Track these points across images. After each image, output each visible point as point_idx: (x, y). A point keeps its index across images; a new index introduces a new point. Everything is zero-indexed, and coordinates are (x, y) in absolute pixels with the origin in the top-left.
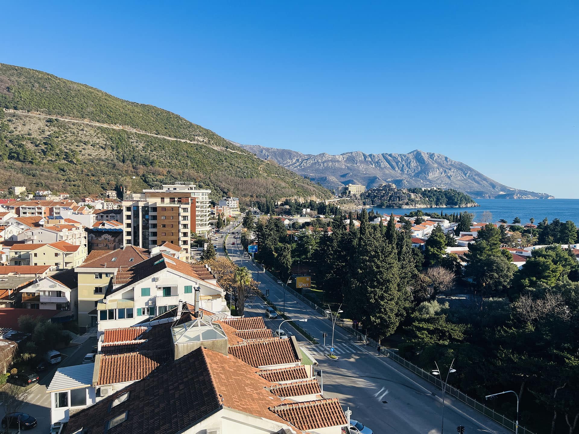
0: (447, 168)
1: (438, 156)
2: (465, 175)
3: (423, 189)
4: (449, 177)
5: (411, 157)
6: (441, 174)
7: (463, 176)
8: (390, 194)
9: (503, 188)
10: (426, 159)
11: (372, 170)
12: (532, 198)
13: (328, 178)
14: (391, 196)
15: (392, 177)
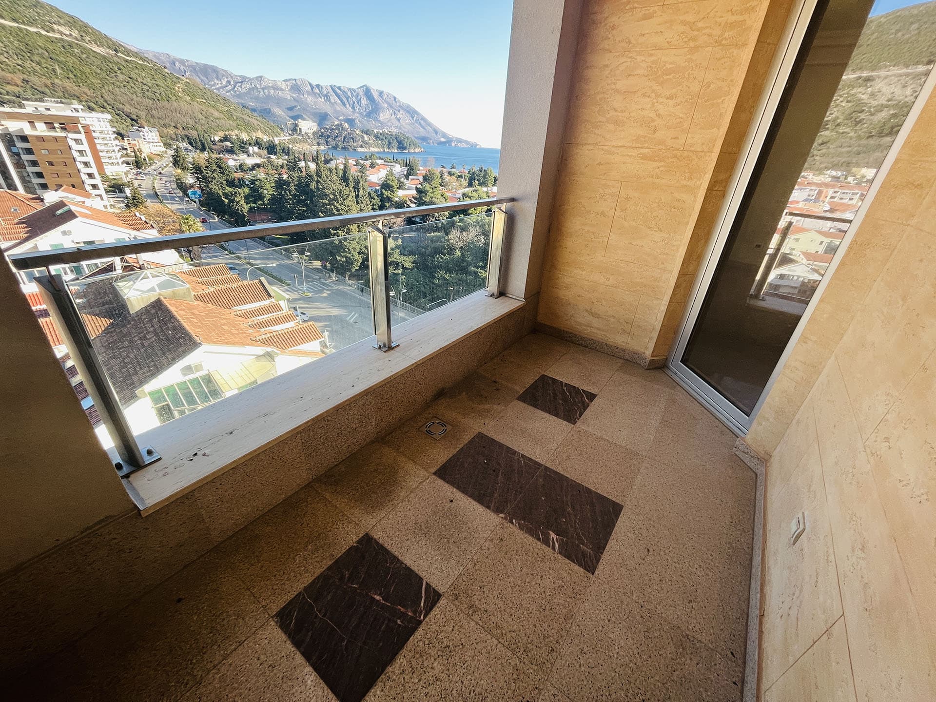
0: (396, 110)
1: (387, 95)
2: (413, 118)
3: (375, 131)
4: (399, 120)
5: (361, 92)
6: (391, 115)
7: (411, 119)
8: (344, 135)
9: (444, 135)
10: (376, 97)
11: (321, 104)
12: (466, 146)
13: (272, 110)
14: (345, 138)
15: (344, 115)
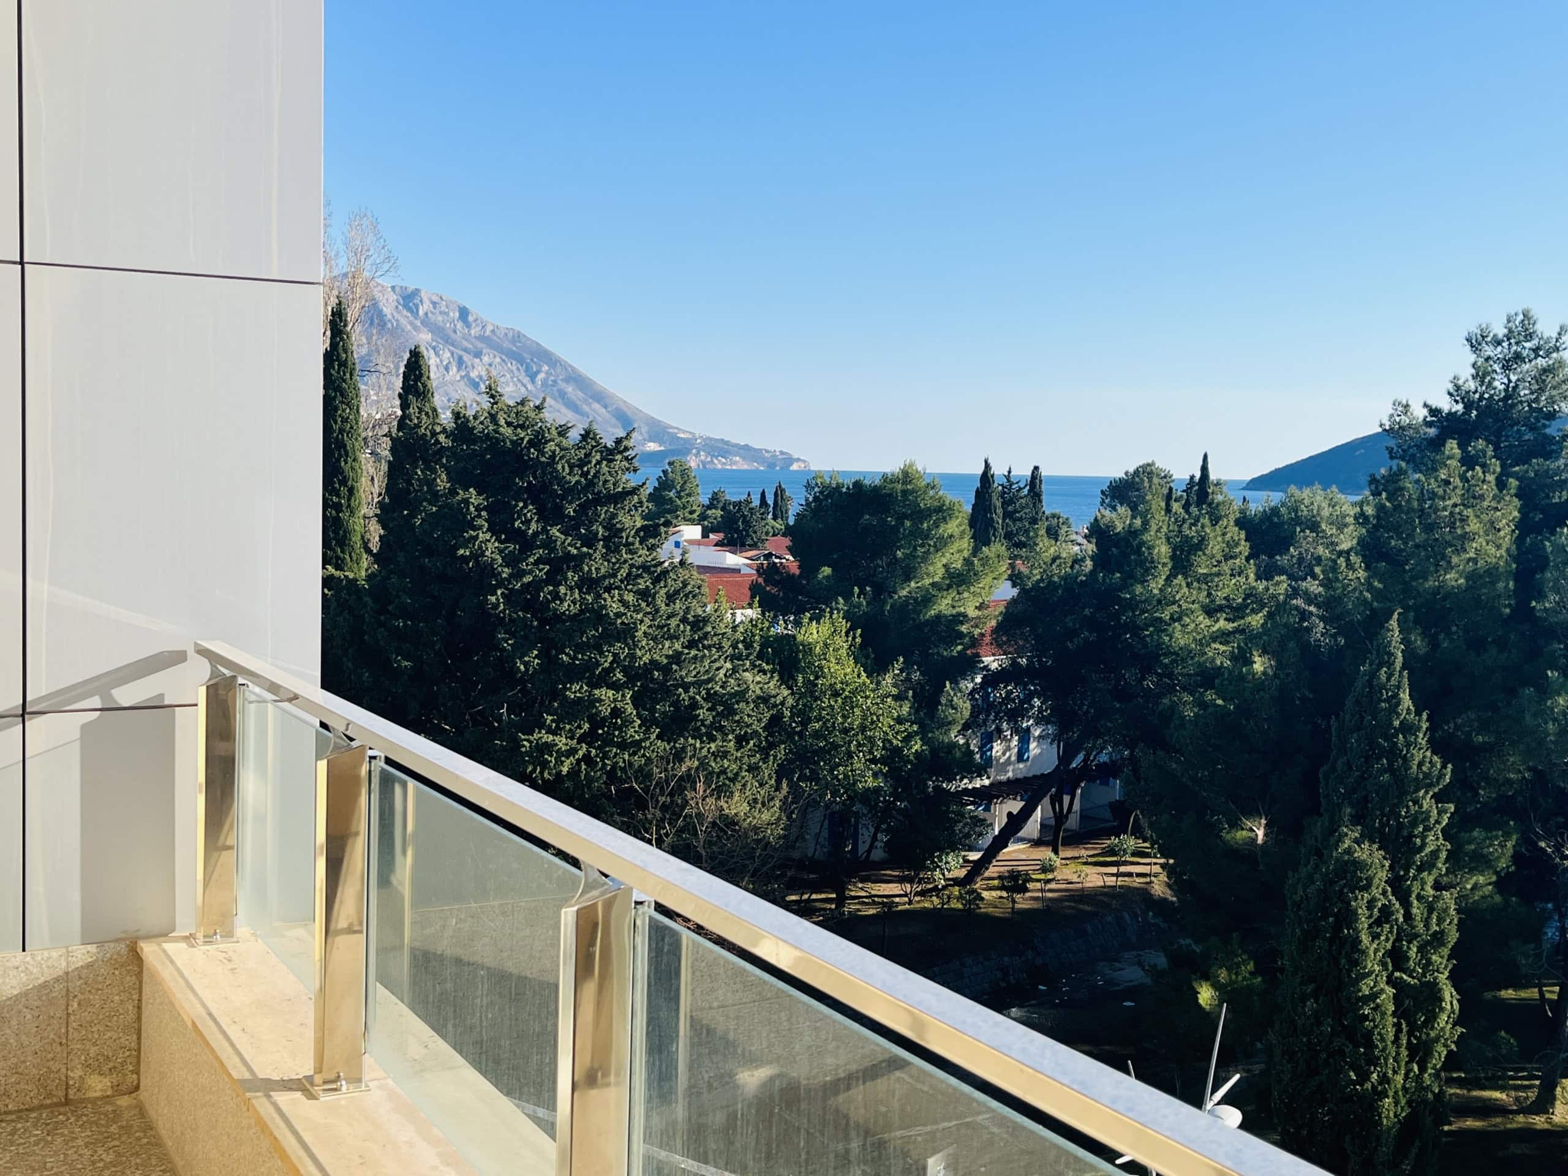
0: (466, 350)
1: (434, 304)
2: (533, 377)
6: (447, 369)
7: (525, 381)
9: (656, 430)
12: (746, 467)
